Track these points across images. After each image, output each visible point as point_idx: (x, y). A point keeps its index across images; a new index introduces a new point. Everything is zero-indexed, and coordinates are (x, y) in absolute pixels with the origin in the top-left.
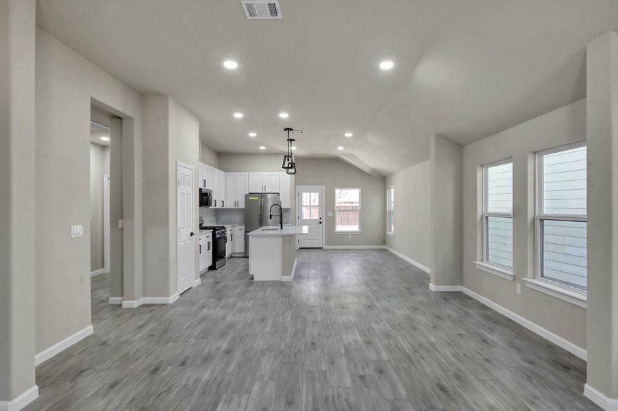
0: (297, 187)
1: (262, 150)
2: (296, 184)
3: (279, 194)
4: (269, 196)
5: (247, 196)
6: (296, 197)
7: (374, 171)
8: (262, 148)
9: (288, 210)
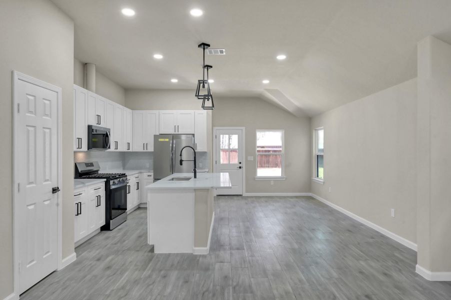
0: (215, 128)
1: (174, 84)
2: (213, 126)
3: (194, 135)
4: (183, 137)
5: (156, 137)
6: (213, 139)
7: (299, 110)
8: (174, 81)
9: (204, 154)
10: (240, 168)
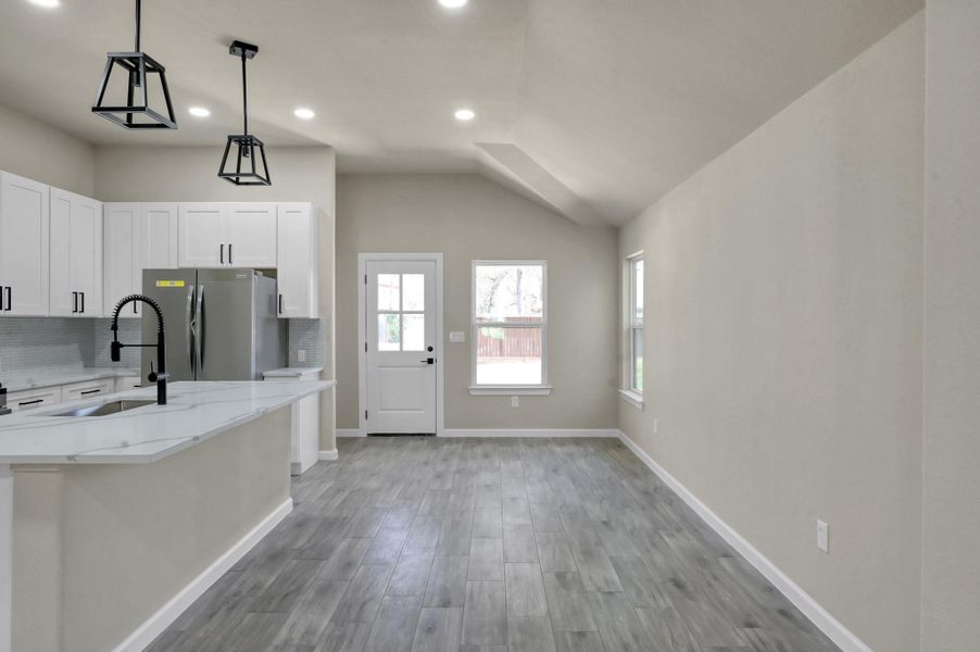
0: (362, 256)
3: (274, 272)
5: (151, 275)
6: (358, 285)
9: (310, 324)
10: (430, 361)
